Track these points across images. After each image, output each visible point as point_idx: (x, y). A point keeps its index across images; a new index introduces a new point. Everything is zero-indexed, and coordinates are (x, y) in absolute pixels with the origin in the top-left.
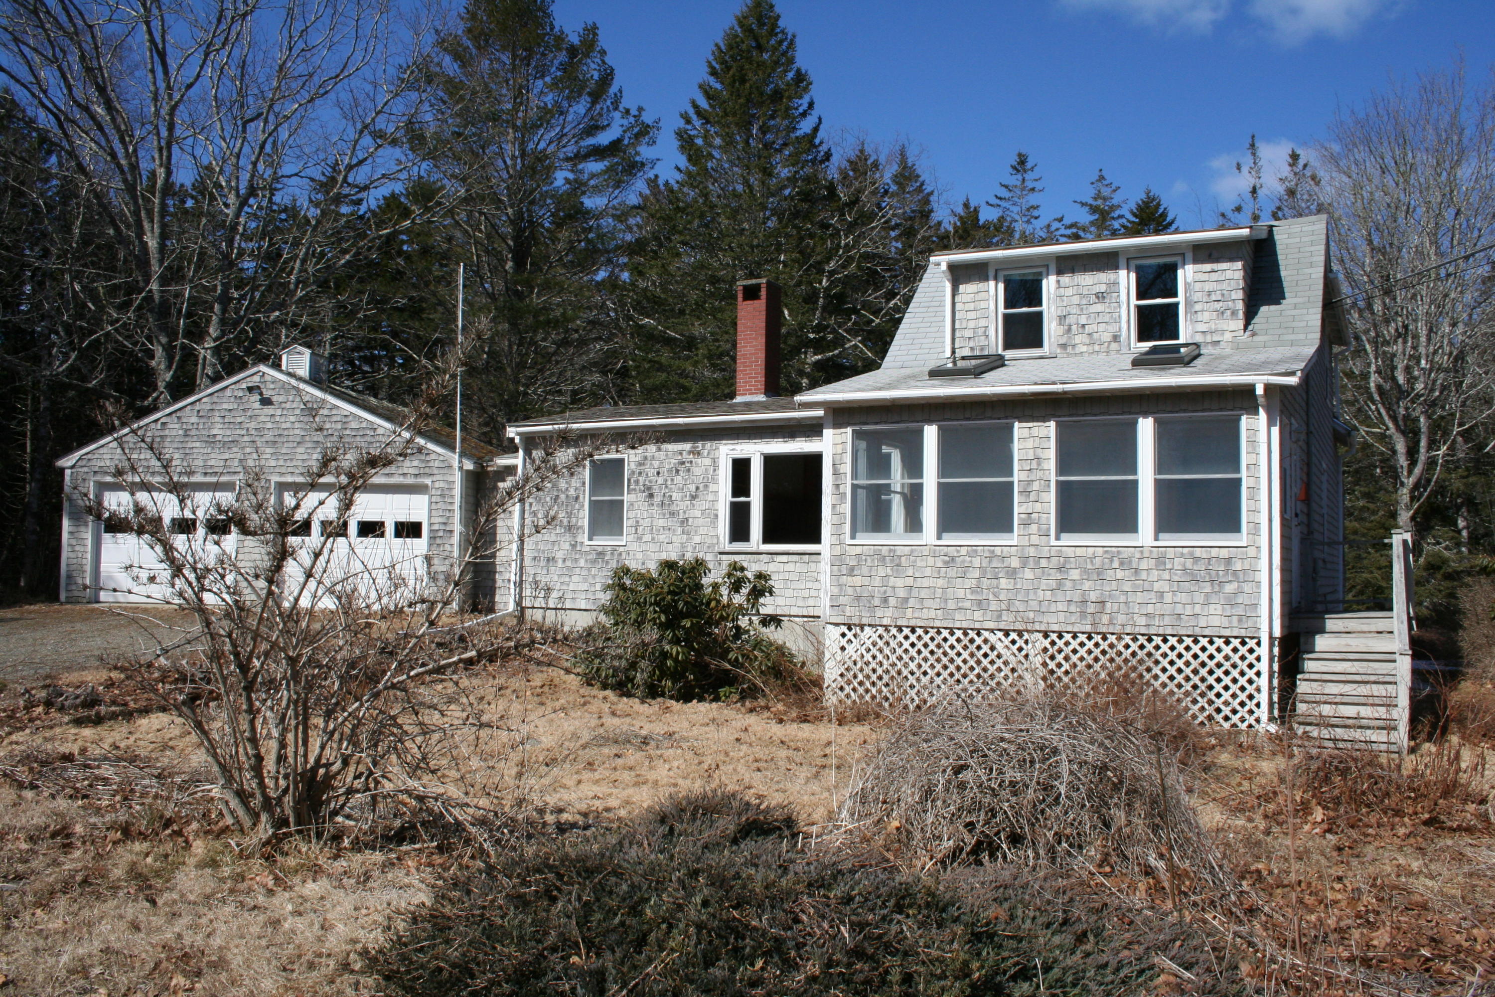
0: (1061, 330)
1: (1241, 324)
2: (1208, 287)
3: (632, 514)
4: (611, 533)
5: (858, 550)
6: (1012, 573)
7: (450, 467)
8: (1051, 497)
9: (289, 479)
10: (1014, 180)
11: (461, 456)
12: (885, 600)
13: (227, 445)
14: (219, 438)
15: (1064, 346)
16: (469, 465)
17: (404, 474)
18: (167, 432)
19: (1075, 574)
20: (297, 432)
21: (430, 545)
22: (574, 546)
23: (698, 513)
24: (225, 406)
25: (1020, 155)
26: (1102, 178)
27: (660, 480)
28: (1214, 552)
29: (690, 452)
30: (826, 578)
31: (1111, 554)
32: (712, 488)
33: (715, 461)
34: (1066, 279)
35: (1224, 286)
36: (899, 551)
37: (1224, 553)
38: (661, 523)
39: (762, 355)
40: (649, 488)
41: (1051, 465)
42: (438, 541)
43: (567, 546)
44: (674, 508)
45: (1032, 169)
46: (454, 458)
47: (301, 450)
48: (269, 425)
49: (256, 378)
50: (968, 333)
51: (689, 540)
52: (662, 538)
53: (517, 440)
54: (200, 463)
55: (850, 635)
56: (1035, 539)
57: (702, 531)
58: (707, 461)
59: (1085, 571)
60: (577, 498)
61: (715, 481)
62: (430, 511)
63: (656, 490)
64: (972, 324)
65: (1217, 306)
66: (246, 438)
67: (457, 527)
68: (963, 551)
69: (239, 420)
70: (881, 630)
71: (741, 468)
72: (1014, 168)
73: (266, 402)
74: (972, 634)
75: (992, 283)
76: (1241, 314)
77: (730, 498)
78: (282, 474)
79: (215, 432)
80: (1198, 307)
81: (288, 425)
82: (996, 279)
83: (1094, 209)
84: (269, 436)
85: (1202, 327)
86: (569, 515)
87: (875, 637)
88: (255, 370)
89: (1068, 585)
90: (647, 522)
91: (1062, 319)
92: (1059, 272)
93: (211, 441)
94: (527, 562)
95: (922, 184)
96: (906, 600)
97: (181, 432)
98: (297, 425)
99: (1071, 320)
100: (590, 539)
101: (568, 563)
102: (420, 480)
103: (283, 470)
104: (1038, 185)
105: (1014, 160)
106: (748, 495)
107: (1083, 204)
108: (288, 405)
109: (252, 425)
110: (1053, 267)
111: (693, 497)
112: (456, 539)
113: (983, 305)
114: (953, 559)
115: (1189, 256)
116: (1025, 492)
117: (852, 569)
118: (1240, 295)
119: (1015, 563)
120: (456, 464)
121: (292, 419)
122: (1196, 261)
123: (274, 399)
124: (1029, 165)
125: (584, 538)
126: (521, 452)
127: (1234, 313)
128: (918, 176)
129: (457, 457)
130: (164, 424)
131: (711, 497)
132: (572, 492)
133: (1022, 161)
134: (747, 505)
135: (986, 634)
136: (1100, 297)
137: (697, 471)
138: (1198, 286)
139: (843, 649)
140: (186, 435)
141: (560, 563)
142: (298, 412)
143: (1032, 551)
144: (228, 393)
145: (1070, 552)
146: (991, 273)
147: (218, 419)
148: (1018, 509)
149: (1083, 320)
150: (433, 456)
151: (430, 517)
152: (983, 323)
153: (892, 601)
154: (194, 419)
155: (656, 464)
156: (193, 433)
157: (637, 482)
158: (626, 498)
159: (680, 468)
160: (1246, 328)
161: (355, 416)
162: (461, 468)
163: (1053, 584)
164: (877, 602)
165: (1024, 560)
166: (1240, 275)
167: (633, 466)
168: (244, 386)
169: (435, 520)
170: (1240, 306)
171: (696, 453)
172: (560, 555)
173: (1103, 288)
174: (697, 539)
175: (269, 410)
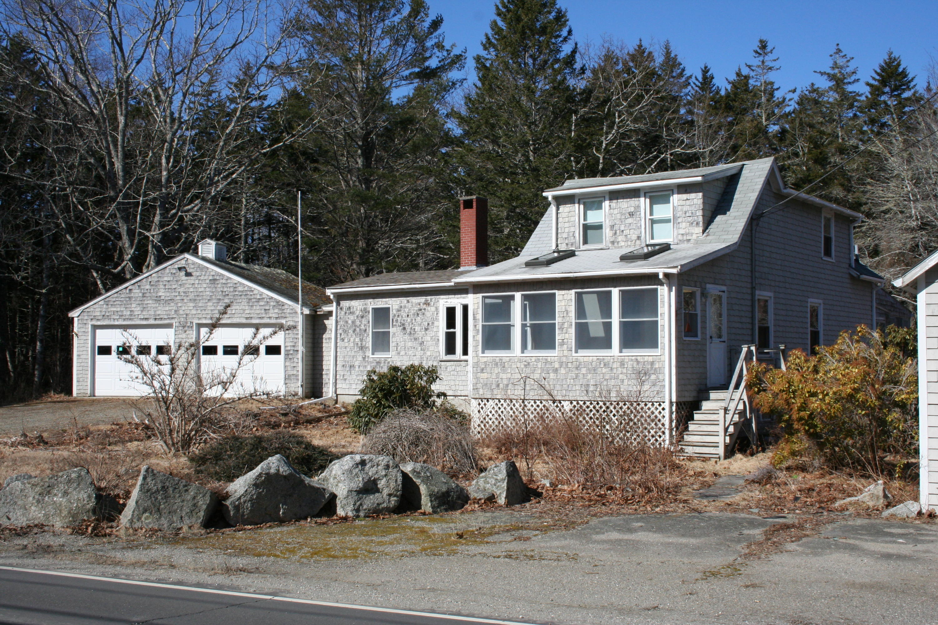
0: (611, 233)
1: (700, 229)
2: (685, 209)
3: (394, 339)
4: (384, 351)
5: (485, 360)
6: (556, 371)
7: (296, 313)
8: (573, 331)
9: (204, 321)
10: (756, 62)
11: (302, 306)
12: (498, 386)
13: (168, 301)
14: (163, 298)
15: (613, 243)
16: (307, 311)
17: (270, 318)
18: (132, 295)
19: (584, 371)
20: (208, 293)
21: (285, 359)
22: (364, 358)
23: (429, 339)
24: (166, 279)
25: (761, 41)
26: (839, 51)
27: (409, 320)
28: (646, 358)
29: (424, 304)
30: (470, 375)
31: (600, 360)
32: (436, 323)
33: (437, 309)
34: (614, 203)
35: (693, 208)
36: (504, 360)
37: (650, 359)
38: (410, 344)
39: (474, 242)
40: (403, 324)
41: (572, 314)
42: (290, 357)
43: (360, 358)
44: (416, 336)
45: (771, 52)
46: (298, 307)
47: (210, 304)
48: (192, 290)
49: (183, 262)
50: (565, 235)
51: (425, 353)
52: (410, 353)
53: (332, 297)
54: (152, 313)
55: (482, 404)
56: (566, 353)
57: (431, 348)
58: (433, 309)
59: (589, 369)
60: (365, 330)
61: (437, 320)
62: (285, 339)
63: (407, 326)
64: (567, 230)
65: (690, 219)
66: (178, 298)
67: (301, 348)
68: (533, 359)
69: (174, 287)
70: (497, 401)
71: (451, 312)
72: (756, 52)
73: (188, 274)
74: (538, 403)
75: (577, 205)
76: (701, 224)
77: (445, 330)
78: (199, 319)
79: (160, 294)
80: (680, 220)
81: (202, 289)
82: (579, 203)
83: (832, 77)
84: (191, 296)
85: (682, 231)
86: (361, 340)
87: (494, 405)
88: (182, 257)
89: (581, 376)
90: (402, 344)
91: (612, 227)
92: (611, 199)
93: (158, 299)
94: (339, 368)
95: (683, 70)
96: (507, 385)
97: (141, 295)
98: (207, 289)
99: (616, 227)
100: (373, 354)
101: (361, 368)
102: (279, 321)
103: (200, 316)
104: (776, 65)
105: (756, 45)
106: (454, 328)
107: (822, 74)
108: (202, 278)
109: (182, 290)
110: (607, 197)
111: (426, 329)
112: (300, 355)
113: (572, 219)
114: (529, 364)
115: (675, 191)
116: (561, 329)
117: (483, 369)
118: (700, 213)
119: (557, 365)
120: (299, 311)
121: (205, 286)
122: (678, 193)
123: (194, 274)
124: (769, 49)
125: (369, 353)
126: (335, 304)
127: (698, 224)
128: (680, 64)
129: (299, 306)
130: (130, 290)
131: (435, 329)
132: (363, 327)
133: (763, 45)
134: (454, 333)
135: (544, 403)
136: (631, 214)
137: (428, 314)
138: (680, 208)
139: (479, 411)
140: (144, 297)
141: (357, 368)
142: (208, 281)
143: (564, 359)
144: (167, 271)
145: (581, 359)
146: (577, 201)
147: (162, 287)
148: (558, 337)
149: (622, 228)
150: (286, 307)
151: (285, 342)
152: (572, 229)
153: (501, 386)
154: (148, 287)
155: (407, 310)
156: (148, 295)
157: (397, 321)
158: (392, 330)
159: (420, 313)
160: (704, 232)
161: (241, 284)
162: (302, 313)
163: (574, 376)
164: (494, 386)
165: (561, 363)
166: (700, 202)
167: (395, 312)
168: (176, 266)
169: (288, 344)
170: (701, 219)
171: (427, 303)
172: (357, 364)
173: (632, 209)
174: (428, 353)
175: (191, 280)
